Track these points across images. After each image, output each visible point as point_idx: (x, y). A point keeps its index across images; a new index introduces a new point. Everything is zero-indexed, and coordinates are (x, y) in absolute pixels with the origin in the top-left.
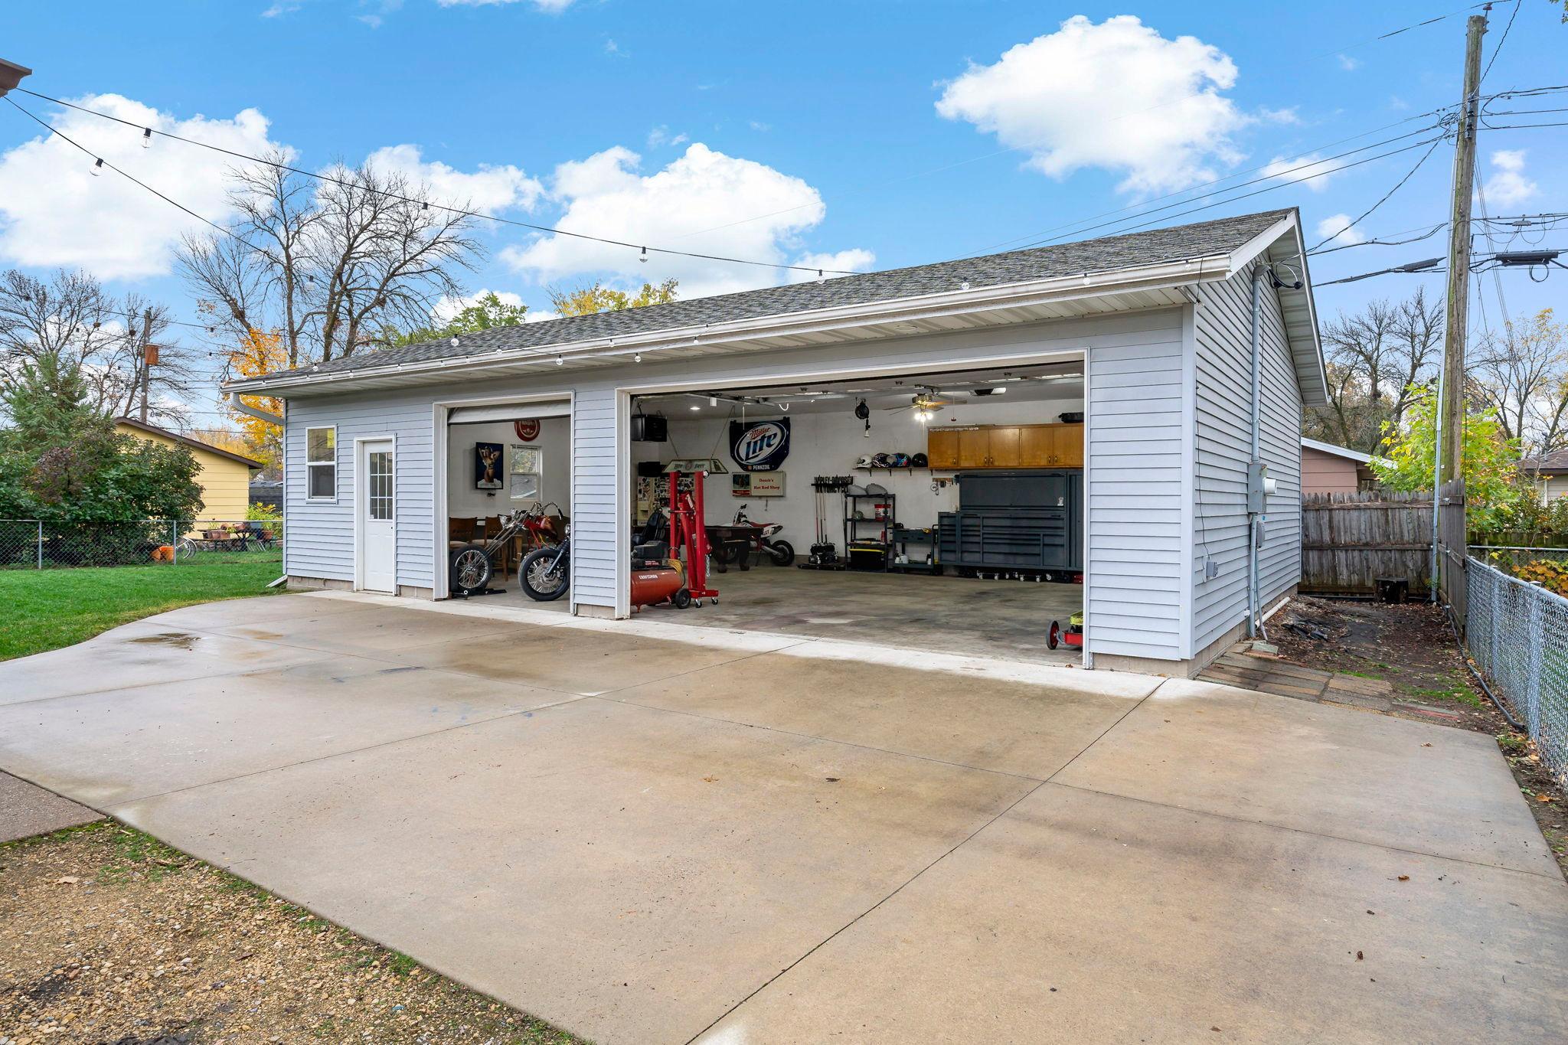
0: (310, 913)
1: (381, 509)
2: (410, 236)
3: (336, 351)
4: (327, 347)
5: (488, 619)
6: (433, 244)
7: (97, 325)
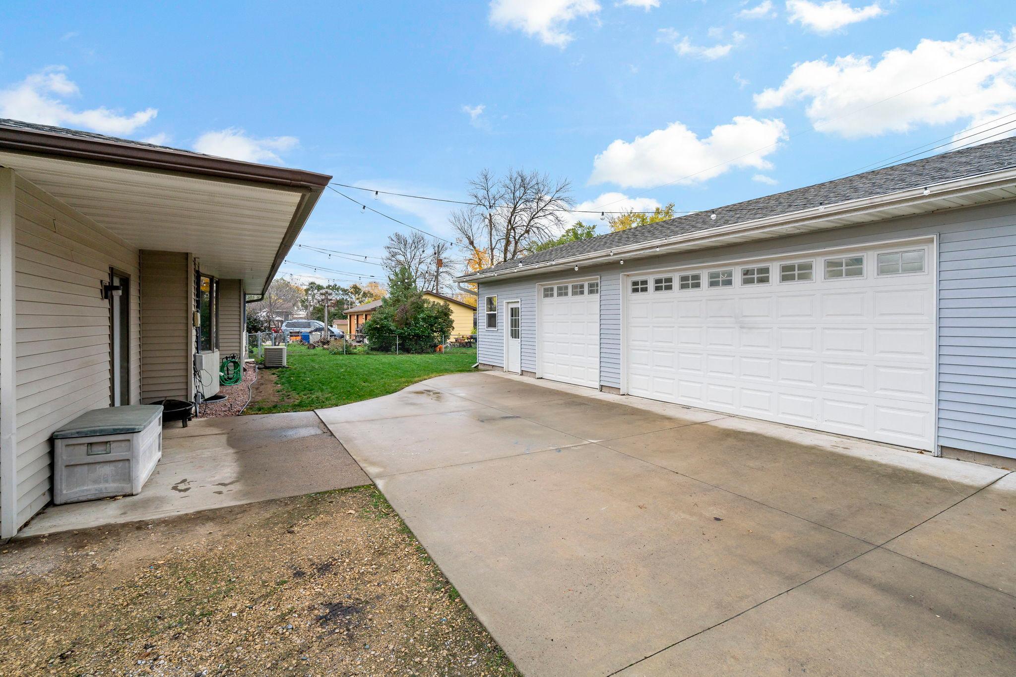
0: (426, 553)
1: (515, 334)
2: (540, 199)
3: (509, 256)
4: (505, 254)
5: (558, 391)
6: (550, 201)
7: (423, 251)
